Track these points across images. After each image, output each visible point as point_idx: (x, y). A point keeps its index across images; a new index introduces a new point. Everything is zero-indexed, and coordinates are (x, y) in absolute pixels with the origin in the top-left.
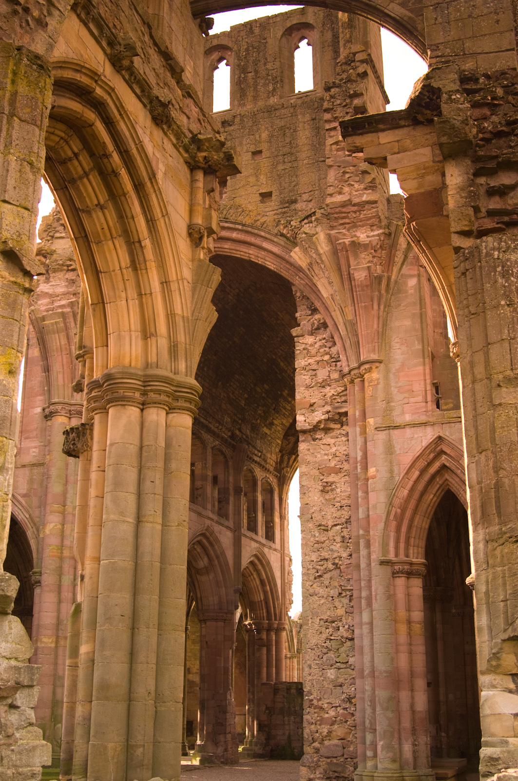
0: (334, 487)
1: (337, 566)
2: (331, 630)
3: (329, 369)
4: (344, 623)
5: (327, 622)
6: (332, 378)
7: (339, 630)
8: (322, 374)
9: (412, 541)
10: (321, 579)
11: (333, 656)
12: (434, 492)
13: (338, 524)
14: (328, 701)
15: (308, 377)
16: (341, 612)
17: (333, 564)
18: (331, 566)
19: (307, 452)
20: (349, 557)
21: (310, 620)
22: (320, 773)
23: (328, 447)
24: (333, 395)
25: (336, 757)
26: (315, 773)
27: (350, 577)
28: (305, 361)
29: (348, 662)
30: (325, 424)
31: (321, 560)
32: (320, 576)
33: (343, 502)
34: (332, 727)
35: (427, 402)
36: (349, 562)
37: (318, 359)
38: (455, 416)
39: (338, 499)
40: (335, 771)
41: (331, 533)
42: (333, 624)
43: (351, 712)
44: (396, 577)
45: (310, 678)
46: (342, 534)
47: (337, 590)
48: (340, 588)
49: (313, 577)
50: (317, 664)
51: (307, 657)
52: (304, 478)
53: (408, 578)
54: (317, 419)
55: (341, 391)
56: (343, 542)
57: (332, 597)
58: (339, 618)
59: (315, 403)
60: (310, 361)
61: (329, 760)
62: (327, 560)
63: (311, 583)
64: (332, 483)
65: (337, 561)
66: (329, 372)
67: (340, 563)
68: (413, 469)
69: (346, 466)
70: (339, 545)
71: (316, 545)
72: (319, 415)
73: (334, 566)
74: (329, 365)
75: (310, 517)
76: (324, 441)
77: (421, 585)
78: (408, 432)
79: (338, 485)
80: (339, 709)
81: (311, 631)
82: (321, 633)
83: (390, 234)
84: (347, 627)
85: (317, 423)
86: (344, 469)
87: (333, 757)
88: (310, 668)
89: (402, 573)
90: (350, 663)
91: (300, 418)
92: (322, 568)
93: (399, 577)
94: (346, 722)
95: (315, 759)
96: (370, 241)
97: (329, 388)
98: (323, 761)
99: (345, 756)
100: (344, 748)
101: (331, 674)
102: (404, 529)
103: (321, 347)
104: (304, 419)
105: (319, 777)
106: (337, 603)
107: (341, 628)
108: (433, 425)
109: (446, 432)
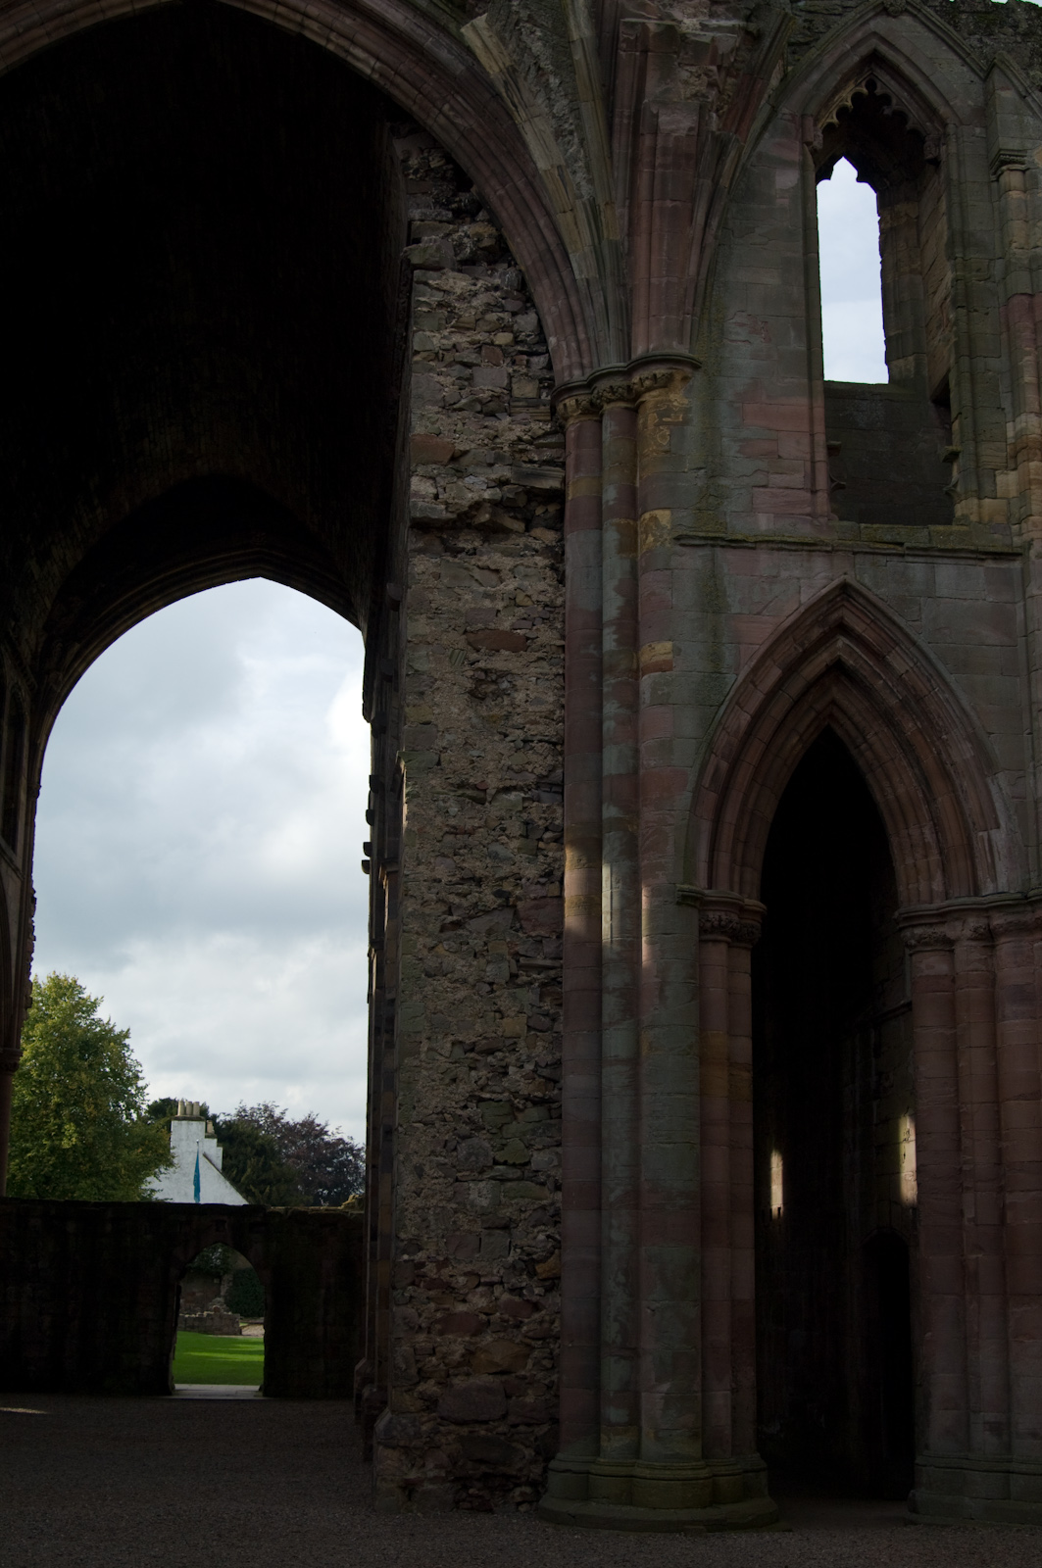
0: (505, 685)
1: (507, 901)
2: (483, 1073)
3: (511, 370)
4: (524, 1058)
5: (472, 1050)
6: (516, 393)
7: (506, 1074)
8: (490, 380)
10: (461, 932)
11: (486, 1144)
12: (801, 729)
13: (514, 788)
14: (469, 1268)
15: (449, 380)
16: (514, 1025)
17: (499, 894)
18: (489, 899)
19: (432, 583)
20: (543, 880)
21: (425, 1041)
22: (436, 1467)
23: (494, 577)
24: (520, 439)
25: (486, 1422)
26: (423, 1466)
27: (543, 933)
28: (444, 337)
29: (528, 1163)
30: (493, 514)
31: (463, 881)
32: (457, 925)
33: (533, 730)
34: (478, 1339)
35: (814, 492)
36: (540, 891)
37: (479, 337)
38: (888, 538)
39: (518, 720)
40: (481, 1461)
41: (494, 810)
42: (490, 1059)
43: (534, 1299)
44: (708, 941)
45: (418, 1202)
46: (525, 816)
47: (505, 965)
48: (513, 962)
49: (438, 925)
50: (440, 1165)
51: (413, 1146)
52: (423, 652)
53: (730, 946)
54: (471, 497)
55: (541, 432)
56: (527, 837)
57: (491, 984)
58: (508, 1042)
59: (465, 453)
60: (456, 338)
61: (464, 1431)
62: (479, 882)
63: (430, 942)
64: (503, 674)
65: (507, 887)
66: (510, 377)
67: (518, 892)
68: (771, 662)
69: (546, 636)
70: (514, 844)
71: (449, 838)
72: (476, 488)
73: (499, 901)
74: (508, 360)
75: (436, 758)
76: (484, 560)
77: (748, 968)
78: (765, 561)
79: (519, 682)
80: (498, 1290)
81: (425, 1073)
82: (454, 1080)
84: (529, 1067)
85: (470, 507)
86: (539, 641)
87: (477, 1422)
88: (420, 1176)
89: (723, 933)
90: (533, 1166)
91: (420, 486)
92: (465, 903)
93: (715, 941)
94: (518, 1326)
95: (424, 1428)
96: (712, 40)
97: (509, 419)
98: (449, 1433)
99: (512, 1419)
100: (508, 1397)
101: (480, 1194)
103: (490, 307)
104: (434, 491)
105: (435, 1477)
106: (504, 1003)
107: (511, 1070)
108: (831, 552)
109: (866, 576)
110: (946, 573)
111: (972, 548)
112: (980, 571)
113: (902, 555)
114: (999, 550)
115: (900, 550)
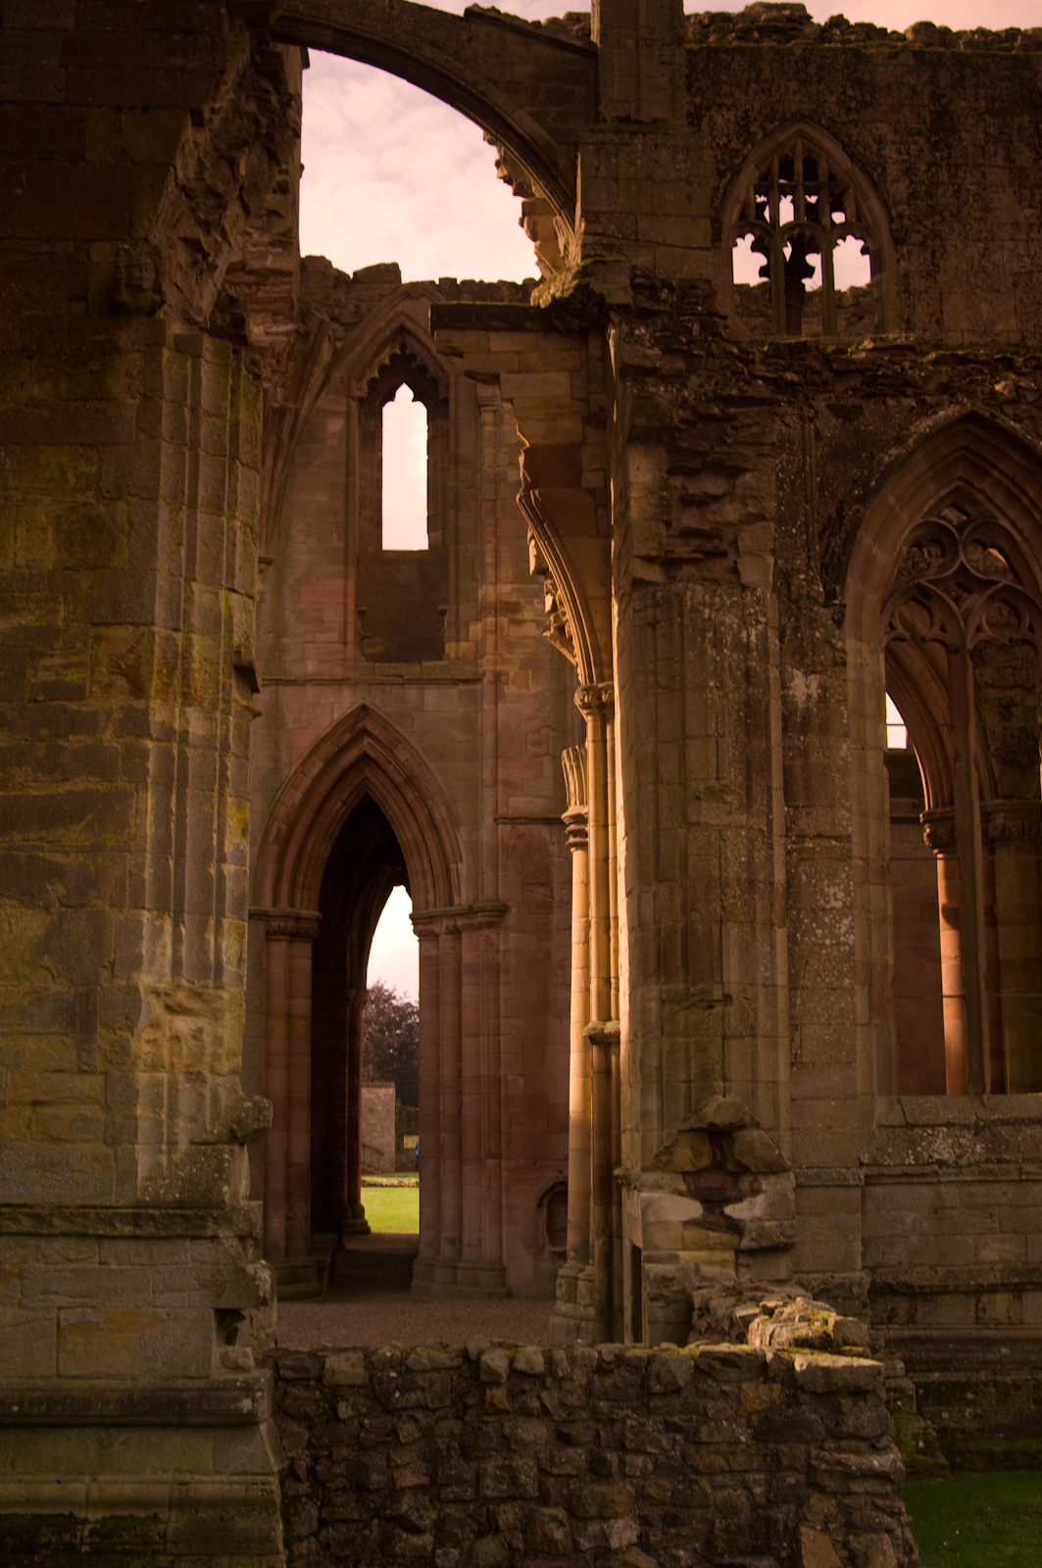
9: (300, 880)
12: (344, 798)
35: (345, 644)
38: (393, 672)
44: (272, 940)
53: (291, 942)
68: (314, 758)
77: (310, 954)
78: (311, 692)
83: (307, 335)
89: (283, 934)
93: (277, 940)
96: (271, 343)
102: (290, 859)
108: (355, 684)
109: (376, 699)
110: (432, 694)
111: (449, 677)
112: (453, 692)
113: (402, 684)
114: (467, 677)
115: (400, 680)
